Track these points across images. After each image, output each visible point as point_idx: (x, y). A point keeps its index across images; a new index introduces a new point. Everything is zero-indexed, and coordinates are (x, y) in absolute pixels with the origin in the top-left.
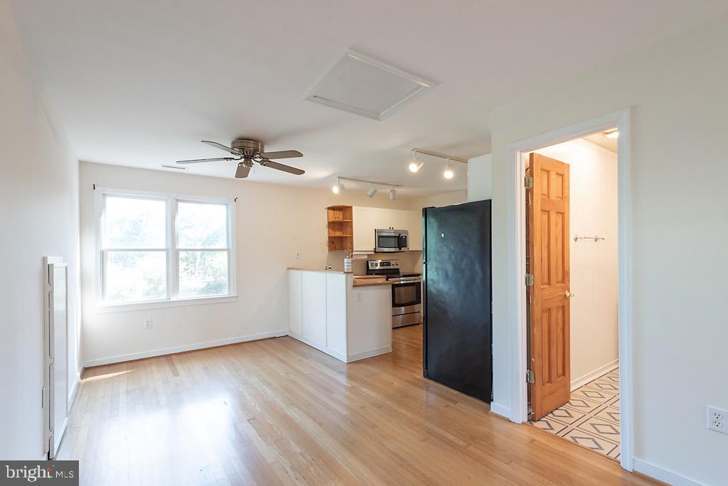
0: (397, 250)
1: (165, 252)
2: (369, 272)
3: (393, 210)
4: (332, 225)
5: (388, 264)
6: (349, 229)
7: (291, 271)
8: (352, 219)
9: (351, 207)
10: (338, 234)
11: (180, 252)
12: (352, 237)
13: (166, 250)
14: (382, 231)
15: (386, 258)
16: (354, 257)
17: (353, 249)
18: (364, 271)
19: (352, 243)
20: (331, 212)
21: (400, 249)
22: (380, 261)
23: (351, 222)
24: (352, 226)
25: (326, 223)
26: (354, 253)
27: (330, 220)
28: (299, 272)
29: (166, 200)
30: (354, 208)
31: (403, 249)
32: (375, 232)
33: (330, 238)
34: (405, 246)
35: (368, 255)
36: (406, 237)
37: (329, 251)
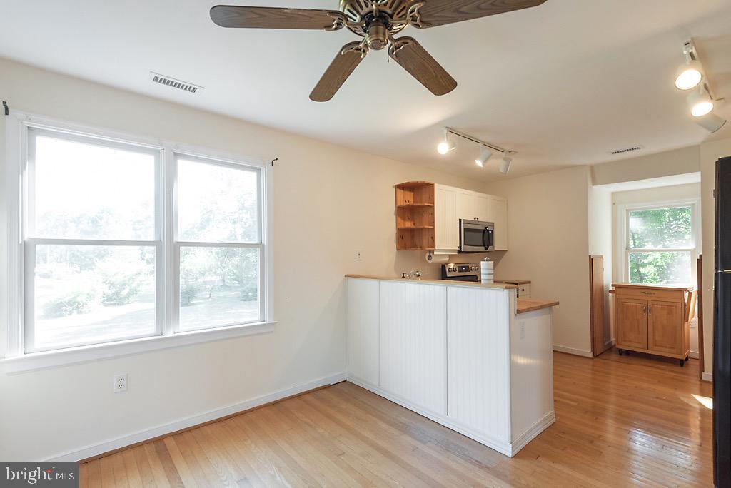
0: (482, 249)
1: (153, 248)
3: (478, 193)
4: (403, 212)
5: (467, 269)
6: (426, 218)
7: (352, 281)
8: (433, 202)
9: (432, 185)
10: (409, 225)
11: (182, 248)
12: (433, 229)
13: (156, 243)
14: (467, 222)
15: (466, 260)
16: (434, 260)
17: (434, 246)
19: (433, 238)
20: (400, 192)
21: (487, 249)
23: (433, 208)
24: (433, 214)
25: (394, 208)
26: (435, 253)
27: (399, 205)
28: (375, 282)
29: (156, 153)
30: (437, 187)
31: (490, 248)
32: (460, 223)
33: (399, 230)
34: (492, 245)
35: (450, 255)
36: (492, 231)
37: (398, 250)
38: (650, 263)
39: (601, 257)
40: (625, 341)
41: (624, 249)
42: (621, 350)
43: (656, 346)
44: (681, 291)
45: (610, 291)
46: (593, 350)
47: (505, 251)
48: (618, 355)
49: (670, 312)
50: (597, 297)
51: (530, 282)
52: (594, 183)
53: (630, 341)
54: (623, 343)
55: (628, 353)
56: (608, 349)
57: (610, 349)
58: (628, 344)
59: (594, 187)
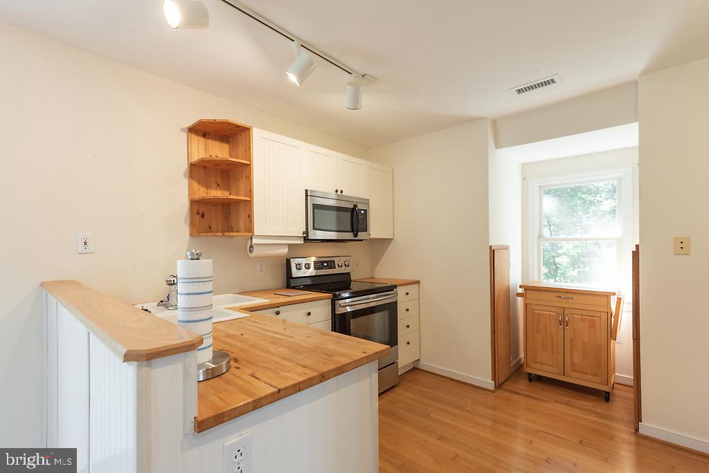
0: (349, 236)
2: (290, 282)
4: (200, 170)
5: (331, 265)
6: (242, 183)
8: (249, 158)
9: (245, 130)
10: (217, 193)
12: (251, 201)
14: (319, 195)
15: (326, 252)
16: (257, 252)
17: (252, 231)
18: (280, 279)
19: (250, 216)
21: (356, 235)
22: (313, 259)
23: (249, 166)
24: (249, 177)
25: (185, 166)
26: (255, 241)
27: (195, 160)
31: (361, 235)
32: (307, 196)
33: (193, 202)
34: (365, 230)
35: (289, 245)
36: (365, 211)
37: (191, 235)
38: (564, 254)
39: (506, 248)
40: (536, 362)
41: (536, 236)
42: (530, 374)
43: (575, 371)
44: (607, 296)
45: (519, 295)
46: (494, 378)
47: (389, 241)
48: (528, 382)
49: (592, 325)
50: (500, 305)
51: (418, 282)
52: (498, 146)
53: (542, 364)
54: (533, 365)
55: (540, 379)
56: (516, 371)
57: (518, 371)
58: (538, 366)
59: (498, 150)
